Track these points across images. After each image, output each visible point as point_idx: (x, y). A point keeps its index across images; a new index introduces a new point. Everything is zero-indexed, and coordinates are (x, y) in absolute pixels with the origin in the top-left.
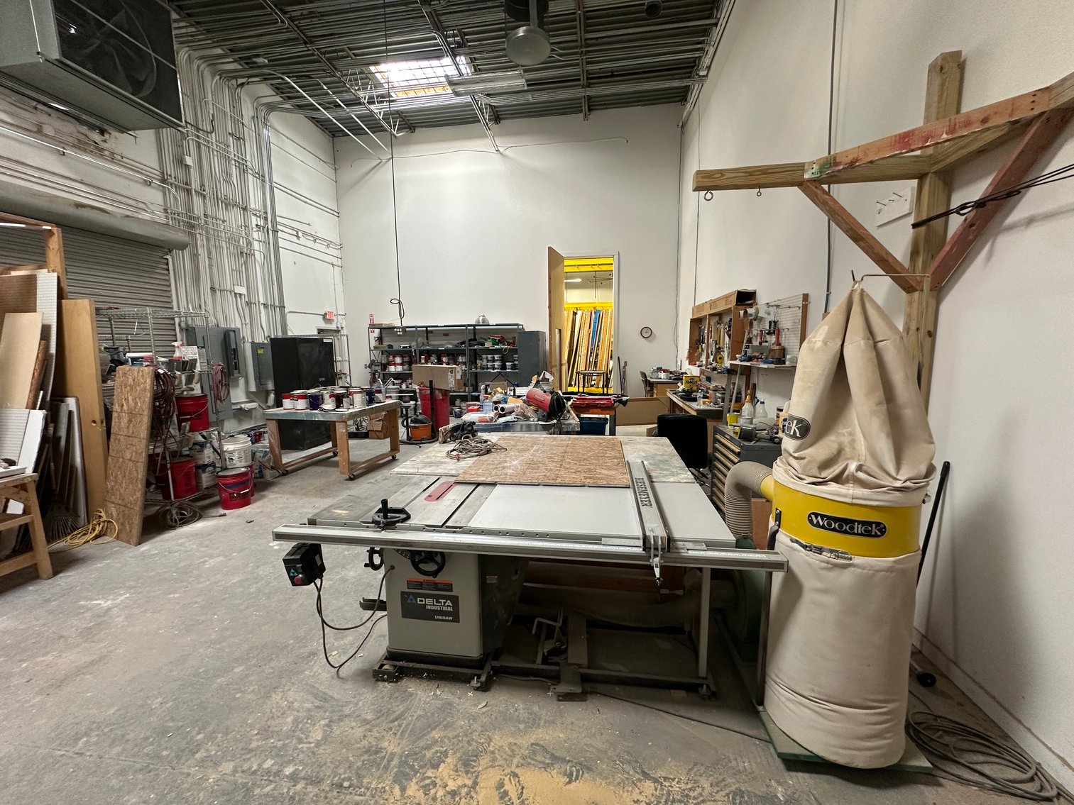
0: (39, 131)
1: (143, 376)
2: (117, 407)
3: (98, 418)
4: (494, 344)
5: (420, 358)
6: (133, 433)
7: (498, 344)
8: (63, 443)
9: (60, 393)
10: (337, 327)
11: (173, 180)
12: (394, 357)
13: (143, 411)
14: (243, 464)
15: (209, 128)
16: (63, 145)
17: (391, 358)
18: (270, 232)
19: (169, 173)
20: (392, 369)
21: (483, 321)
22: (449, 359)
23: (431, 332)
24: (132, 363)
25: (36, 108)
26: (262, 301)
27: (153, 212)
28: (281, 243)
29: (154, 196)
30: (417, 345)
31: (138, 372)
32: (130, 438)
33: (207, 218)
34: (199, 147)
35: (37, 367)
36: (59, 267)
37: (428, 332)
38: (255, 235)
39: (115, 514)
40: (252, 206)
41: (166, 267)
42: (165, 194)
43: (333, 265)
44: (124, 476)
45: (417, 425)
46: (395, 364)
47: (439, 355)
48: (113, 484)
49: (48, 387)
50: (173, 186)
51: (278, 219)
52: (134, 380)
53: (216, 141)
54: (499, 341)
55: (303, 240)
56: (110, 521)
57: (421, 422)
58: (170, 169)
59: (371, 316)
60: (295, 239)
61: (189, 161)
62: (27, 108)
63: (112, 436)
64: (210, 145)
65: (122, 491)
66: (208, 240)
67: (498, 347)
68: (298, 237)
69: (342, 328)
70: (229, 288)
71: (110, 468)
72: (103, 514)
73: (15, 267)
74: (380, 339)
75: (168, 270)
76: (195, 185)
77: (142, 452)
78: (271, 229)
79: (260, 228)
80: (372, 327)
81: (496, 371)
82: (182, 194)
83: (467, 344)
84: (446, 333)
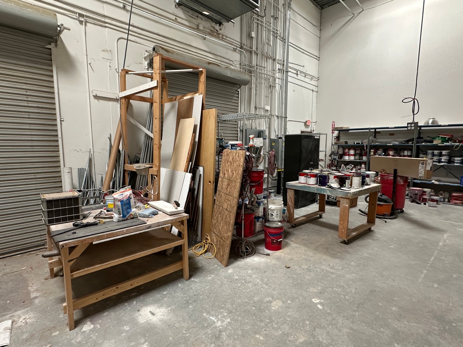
0: (197, 29)
1: (238, 156)
2: (222, 175)
3: (212, 181)
4: (443, 142)
5: (370, 151)
6: (229, 193)
7: (447, 141)
8: (196, 193)
9: (197, 164)
10: (311, 130)
11: (245, 47)
12: (349, 150)
13: (237, 179)
14: (278, 219)
15: (263, 15)
16: (205, 34)
17: (347, 150)
18: (285, 72)
19: (244, 43)
20: (346, 158)
21: (433, 122)
22: (395, 153)
23: (379, 132)
24: (231, 147)
25: (197, 17)
26: (276, 115)
27: (235, 66)
28: (290, 79)
29: (236, 57)
30: (369, 142)
31: (236, 154)
32: (228, 196)
33: (257, 66)
34: (258, 27)
35: (190, 149)
36: (203, 93)
37: (376, 132)
38: (277, 75)
39: (215, 240)
40: (278, 58)
41: (237, 96)
42: (241, 55)
43: (313, 91)
44: (222, 219)
45: (381, 203)
46: (349, 155)
47: (386, 149)
48: (215, 221)
49: (193, 160)
50: (245, 50)
51: (289, 65)
52: (233, 159)
53: (266, 21)
54: (448, 138)
55: (299, 77)
56: (212, 244)
57: (385, 201)
58: (244, 42)
59: (334, 122)
60: (295, 76)
61: (253, 34)
62: (194, 17)
63: (217, 192)
64: (263, 24)
65: (220, 228)
66: (256, 79)
67: (447, 144)
68: (297, 74)
69: (313, 130)
70: (262, 107)
71: (215, 212)
72: (209, 238)
73: (185, 95)
74: (338, 138)
75: (238, 97)
76: (254, 48)
77: (234, 206)
78: (285, 71)
79: (280, 71)
80: (334, 129)
81: (442, 164)
82: (248, 53)
83: (415, 141)
84: (392, 133)
